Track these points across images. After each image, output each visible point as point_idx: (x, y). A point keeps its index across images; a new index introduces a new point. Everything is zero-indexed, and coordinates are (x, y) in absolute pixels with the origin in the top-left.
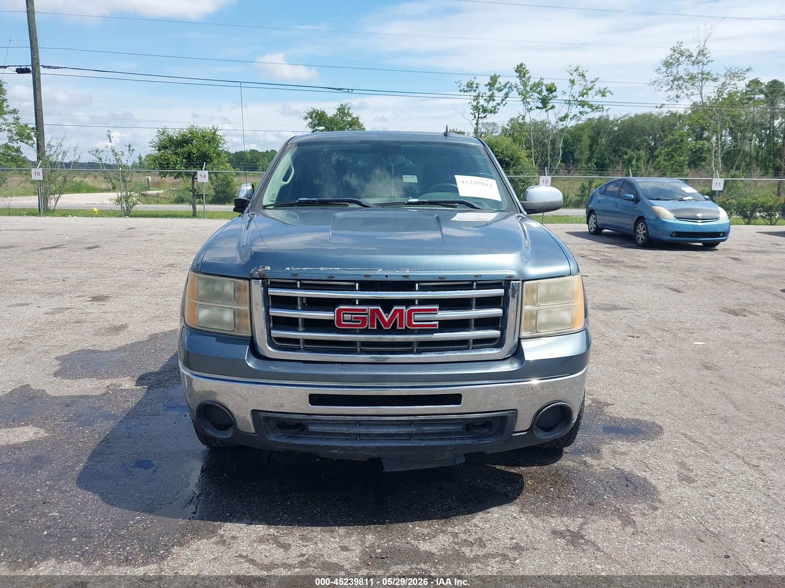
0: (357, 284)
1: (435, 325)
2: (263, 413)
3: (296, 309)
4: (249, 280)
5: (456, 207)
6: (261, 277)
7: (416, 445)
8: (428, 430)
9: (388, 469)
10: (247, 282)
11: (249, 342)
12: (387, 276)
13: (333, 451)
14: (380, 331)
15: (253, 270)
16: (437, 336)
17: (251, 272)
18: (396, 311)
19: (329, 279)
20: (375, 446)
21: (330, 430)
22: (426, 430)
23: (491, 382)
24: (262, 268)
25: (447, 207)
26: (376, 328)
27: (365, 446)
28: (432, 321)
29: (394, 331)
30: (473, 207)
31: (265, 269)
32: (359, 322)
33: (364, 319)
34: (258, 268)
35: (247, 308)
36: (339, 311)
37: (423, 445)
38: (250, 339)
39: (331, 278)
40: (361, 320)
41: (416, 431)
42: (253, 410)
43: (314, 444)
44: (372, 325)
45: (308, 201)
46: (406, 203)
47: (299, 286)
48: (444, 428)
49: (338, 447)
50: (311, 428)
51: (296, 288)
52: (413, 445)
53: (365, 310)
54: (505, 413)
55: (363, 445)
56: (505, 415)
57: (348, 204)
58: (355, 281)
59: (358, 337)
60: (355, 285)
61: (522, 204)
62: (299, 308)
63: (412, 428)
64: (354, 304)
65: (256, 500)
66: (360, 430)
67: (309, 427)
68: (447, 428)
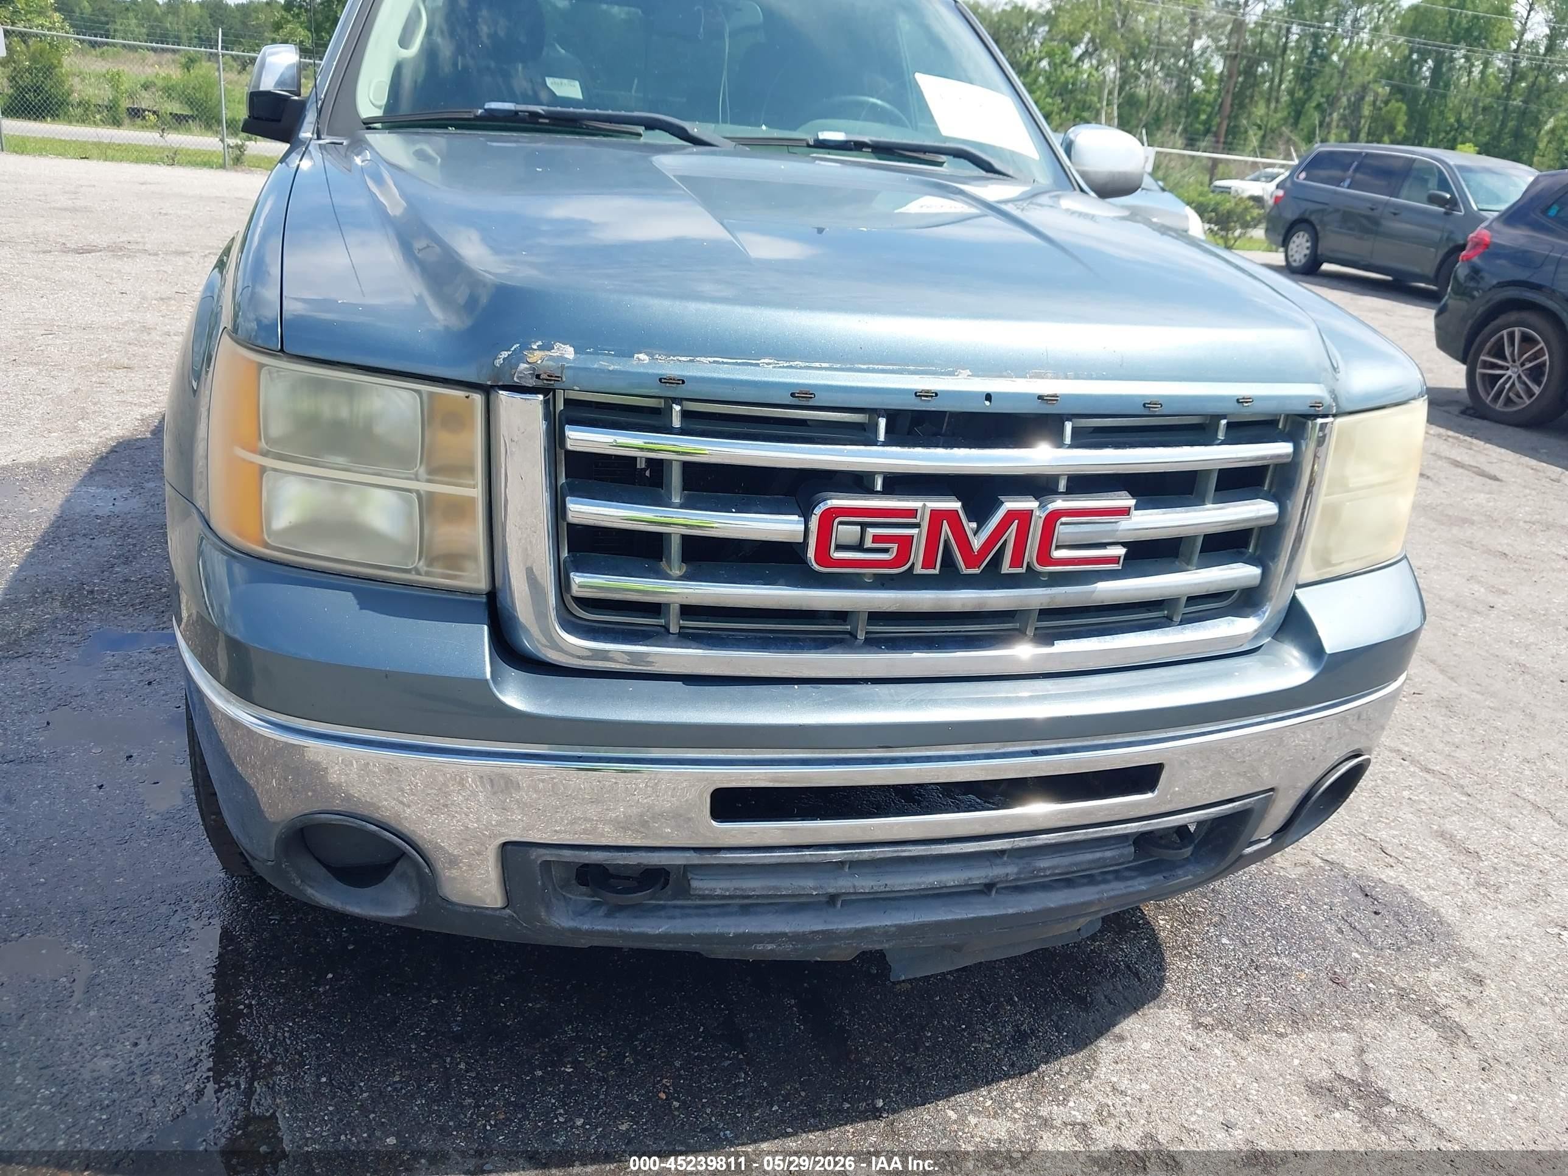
0: (882, 422)
1: (1114, 560)
2: (542, 851)
3: (661, 501)
4: (487, 390)
5: (940, 164)
6: (540, 383)
7: (1011, 911)
8: (1049, 868)
9: (901, 973)
10: (478, 398)
11: (484, 614)
12: (988, 397)
13: (760, 947)
14: (950, 578)
15: (505, 354)
16: (1106, 591)
17: (498, 362)
18: (1011, 515)
19: (795, 401)
20: (895, 926)
21: (763, 888)
22: (1044, 869)
23: (1237, 724)
24: (540, 348)
25: (920, 163)
26: (936, 571)
27: (867, 929)
28: (1103, 545)
29: (992, 577)
30: (988, 168)
31: (554, 353)
32: (886, 551)
33: (905, 543)
34: (526, 346)
35: (477, 493)
36: (828, 517)
37: (1028, 908)
38: (484, 599)
39: (803, 397)
40: (895, 546)
41: (1019, 873)
42: (505, 844)
43: (706, 931)
44: (928, 563)
45: (516, 113)
46: (811, 143)
47: (676, 423)
48: (1089, 857)
49: (785, 934)
50: (699, 884)
51: (669, 430)
52: (1002, 912)
53: (913, 513)
54: (1249, 803)
55: (860, 926)
56: (1249, 806)
57: (640, 129)
58: (874, 412)
59: (874, 598)
60: (877, 425)
61: (1078, 171)
62: (676, 500)
63: (1004, 864)
64: (869, 491)
65: (462, 1066)
66: (856, 884)
67: (695, 884)
68: (1098, 855)
